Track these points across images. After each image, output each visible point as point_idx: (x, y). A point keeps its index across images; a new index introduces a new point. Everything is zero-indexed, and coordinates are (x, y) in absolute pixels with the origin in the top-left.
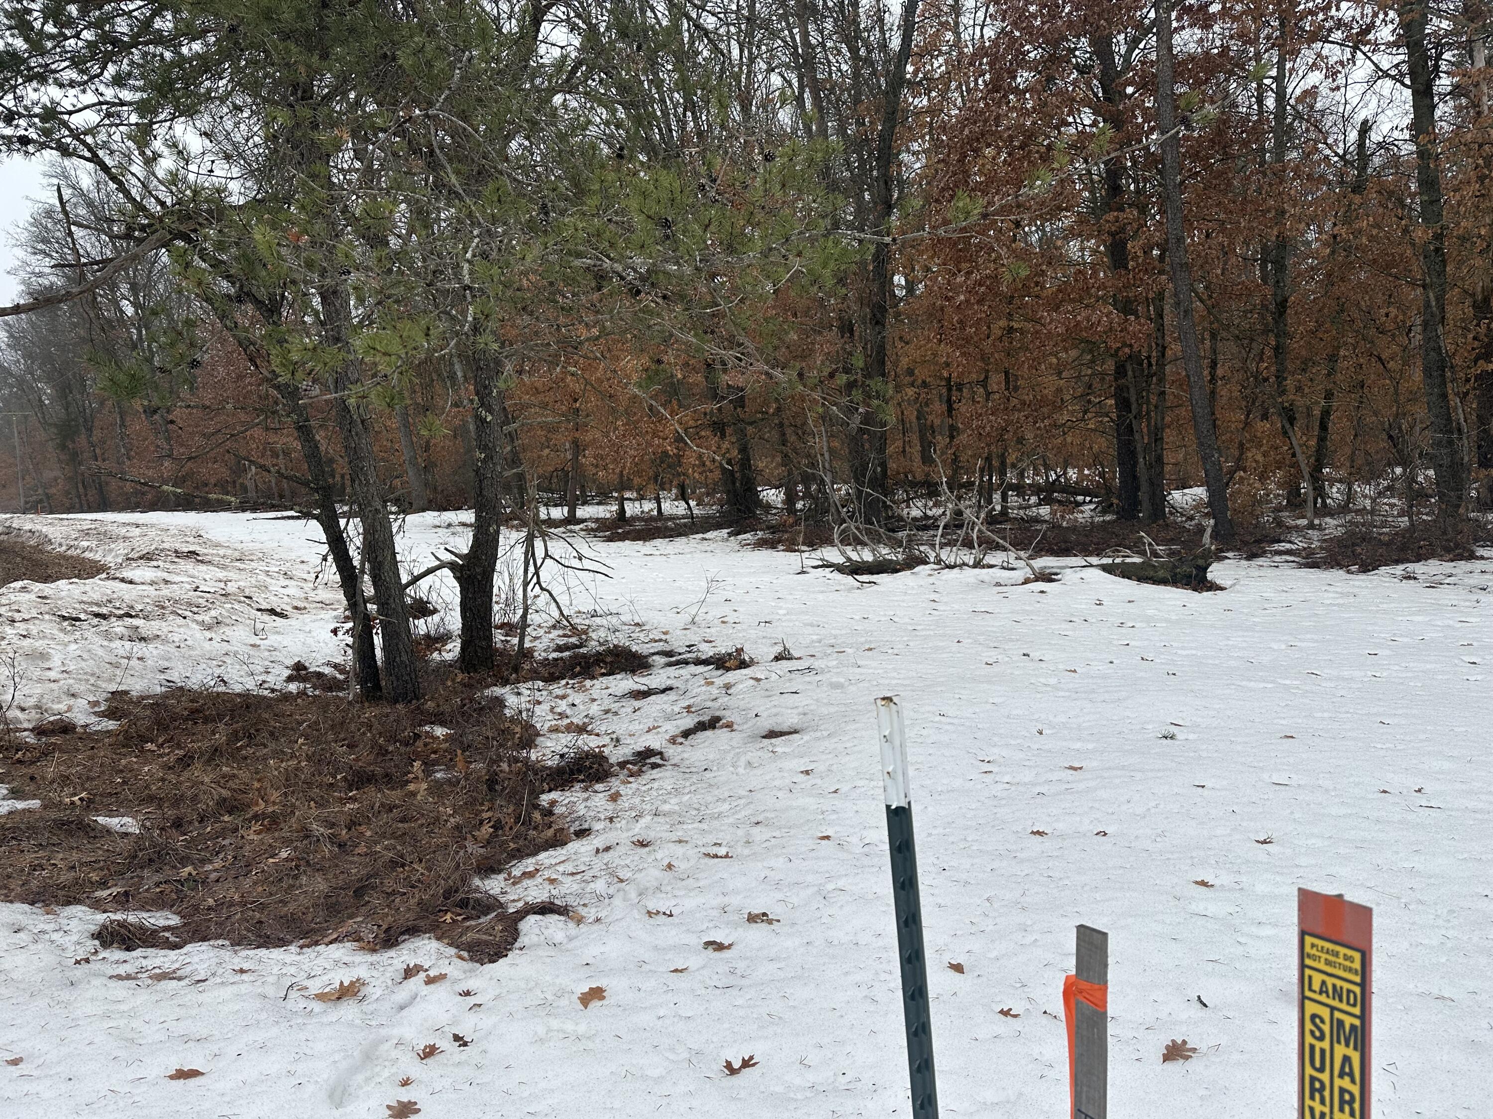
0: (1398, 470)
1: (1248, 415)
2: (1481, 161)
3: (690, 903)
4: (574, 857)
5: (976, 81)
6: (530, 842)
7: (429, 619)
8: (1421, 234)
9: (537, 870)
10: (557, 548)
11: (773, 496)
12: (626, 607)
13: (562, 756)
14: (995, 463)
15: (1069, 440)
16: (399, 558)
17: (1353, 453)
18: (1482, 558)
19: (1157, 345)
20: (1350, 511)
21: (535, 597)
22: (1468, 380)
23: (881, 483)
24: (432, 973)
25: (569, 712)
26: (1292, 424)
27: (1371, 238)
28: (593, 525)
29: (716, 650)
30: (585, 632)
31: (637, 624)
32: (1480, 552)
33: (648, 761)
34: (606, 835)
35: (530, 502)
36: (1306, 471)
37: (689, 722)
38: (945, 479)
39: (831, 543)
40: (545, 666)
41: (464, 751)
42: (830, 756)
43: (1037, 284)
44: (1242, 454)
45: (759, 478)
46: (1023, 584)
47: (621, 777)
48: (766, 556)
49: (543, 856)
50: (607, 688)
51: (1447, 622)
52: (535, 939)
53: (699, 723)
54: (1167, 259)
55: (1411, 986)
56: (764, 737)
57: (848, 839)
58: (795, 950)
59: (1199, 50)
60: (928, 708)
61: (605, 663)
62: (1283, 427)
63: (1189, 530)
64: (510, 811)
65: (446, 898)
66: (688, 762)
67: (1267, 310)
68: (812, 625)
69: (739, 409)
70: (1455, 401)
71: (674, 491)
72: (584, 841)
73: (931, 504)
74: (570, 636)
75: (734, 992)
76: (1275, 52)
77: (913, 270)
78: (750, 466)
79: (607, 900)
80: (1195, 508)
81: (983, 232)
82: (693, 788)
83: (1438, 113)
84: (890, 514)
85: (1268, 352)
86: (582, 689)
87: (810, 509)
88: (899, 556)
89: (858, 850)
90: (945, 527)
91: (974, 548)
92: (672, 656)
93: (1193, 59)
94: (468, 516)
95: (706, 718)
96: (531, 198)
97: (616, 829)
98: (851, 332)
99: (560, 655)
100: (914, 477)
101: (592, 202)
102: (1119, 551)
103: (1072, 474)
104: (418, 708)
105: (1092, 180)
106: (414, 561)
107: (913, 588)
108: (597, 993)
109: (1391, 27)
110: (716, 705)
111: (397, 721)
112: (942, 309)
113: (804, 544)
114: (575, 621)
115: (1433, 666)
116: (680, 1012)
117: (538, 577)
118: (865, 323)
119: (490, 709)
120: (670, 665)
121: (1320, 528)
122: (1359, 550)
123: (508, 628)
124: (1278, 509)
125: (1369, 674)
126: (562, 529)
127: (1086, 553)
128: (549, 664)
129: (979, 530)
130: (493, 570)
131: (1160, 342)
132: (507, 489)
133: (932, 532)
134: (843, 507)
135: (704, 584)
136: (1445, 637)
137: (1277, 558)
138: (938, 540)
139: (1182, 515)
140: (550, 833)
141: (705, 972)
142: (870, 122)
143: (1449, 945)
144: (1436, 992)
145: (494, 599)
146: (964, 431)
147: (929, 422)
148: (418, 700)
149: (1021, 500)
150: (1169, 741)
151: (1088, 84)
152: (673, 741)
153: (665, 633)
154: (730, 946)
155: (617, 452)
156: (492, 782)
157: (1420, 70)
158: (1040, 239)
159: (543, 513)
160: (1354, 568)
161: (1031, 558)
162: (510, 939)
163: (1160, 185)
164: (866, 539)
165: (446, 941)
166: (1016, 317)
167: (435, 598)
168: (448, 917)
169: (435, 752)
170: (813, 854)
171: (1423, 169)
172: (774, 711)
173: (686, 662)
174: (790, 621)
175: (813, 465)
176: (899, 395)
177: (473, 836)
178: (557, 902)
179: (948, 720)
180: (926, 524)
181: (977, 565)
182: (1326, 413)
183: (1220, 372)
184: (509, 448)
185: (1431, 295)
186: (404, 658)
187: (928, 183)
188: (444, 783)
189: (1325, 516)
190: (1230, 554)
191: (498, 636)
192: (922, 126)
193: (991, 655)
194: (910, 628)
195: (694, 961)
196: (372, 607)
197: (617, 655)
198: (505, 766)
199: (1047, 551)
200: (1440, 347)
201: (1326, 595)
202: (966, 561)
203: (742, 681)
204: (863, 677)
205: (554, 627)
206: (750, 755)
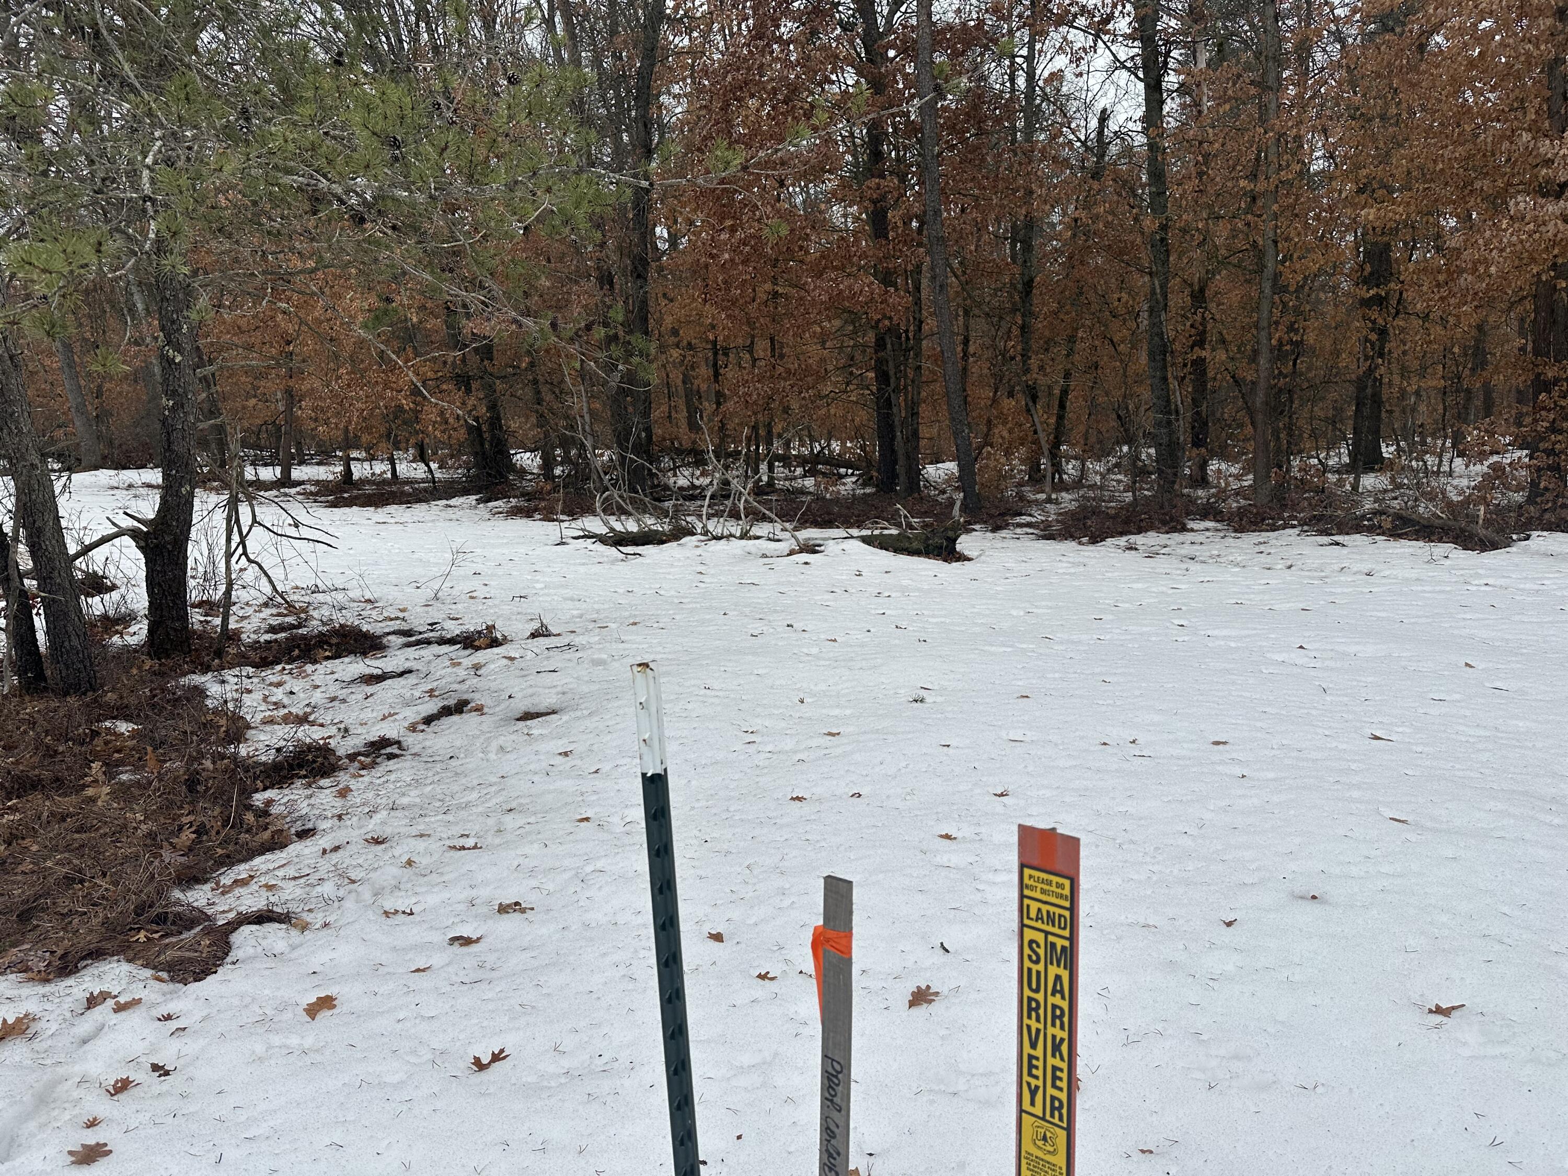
0: (1125, 449)
1: (996, 392)
2: (1200, 158)
3: (432, 899)
4: (296, 860)
5: (739, 25)
6: (242, 846)
7: (107, 597)
8: (1150, 223)
9: (252, 877)
10: (267, 513)
11: (528, 460)
12: (355, 582)
13: (279, 750)
14: (762, 432)
15: (832, 411)
16: (64, 523)
17: (1087, 431)
18: (1192, 530)
19: (914, 318)
20: (1083, 486)
21: (241, 570)
22: (1185, 365)
23: (646, 449)
24: (122, 1000)
25: (286, 701)
26: (1034, 402)
27: (1108, 224)
28: (313, 488)
29: (464, 628)
30: (305, 610)
31: (369, 601)
32: (1191, 525)
33: (383, 751)
34: (334, 834)
35: (232, 459)
36: (1046, 447)
37: (432, 707)
38: (711, 448)
39: (593, 513)
40: (256, 649)
41: (155, 749)
42: (591, 735)
43: (801, 248)
44: (989, 430)
45: (511, 440)
46: (788, 555)
47: (352, 770)
48: (521, 525)
49: (258, 861)
50: (332, 673)
51: (1161, 589)
52: (251, 951)
53: (444, 708)
54: (925, 232)
55: (1123, 918)
56: (518, 720)
57: (609, 819)
58: (550, 937)
59: (957, 21)
60: (693, 682)
61: (330, 645)
62: (1027, 405)
63: (941, 504)
64: (216, 813)
65: (138, 915)
66: (430, 751)
67: (1015, 289)
68: (572, 599)
69: (486, 362)
70: (1174, 384)
71: (411, 451)
72: (308, 842)
73: (698, 473)
74: (286, 616)
75: (484, 986)
76: (1026, 31)
77: (676, 222)
78: (501, 427)
79: (336, 904)
80: (946, 482)
81: (748, 188)
82: (436, 778)
83: (1166, 109)
84: (656, 482)
85: (1015, 331)
86: (302, 675)
87: (569, 475)
88: (666, 527)
89: (619, 829)
90: (712, 497)
91: (740, 519)
92: (411, 636)
93: (952, 28)
94: (155, 476)
95: (452, 702)
96: (227, 100)
97: (347, 827)
98: (611, 283)
99: (274, 637)
100: (681, 444)
101: (306, 110)
102: (877, 523)
103: (836, 446)
104: (95, 700)
105: (854, 143)
106: (85, 528)
107: (679, 560)
108: (326, 1003)
109: (1128, 19)
110: (464, 687)
111: (69, 716)
112: (707, 266)
113: (563, 513)
114: (292, 598)
115: (1148, 629)
116: (423, 1013)
117: (244, 547)
118: (625, 276)
119: (188, 700)
120: (409, 645)
121: (1057, 502)
122: (1089, 523)
123: (208, 606)
124: (1020, 484)
125: (1095, 637)
126: (274, 492)
127: (848, 524)
128: (260, 647)
129: (746, 501)
130: (187, 539)
131: (917, 316)
132: (203, 444)
133: (699, 503)
134: (606, 474)
135: (449, 556)
136: (1159, 602)
137: (1018, 531)
138: (704, 510)
139: (935, 488)
140: (266, 835)
141: (450, 969)
142: (629, 58)
143: (1155, 878)
144: (1142, 921)
145: (189, 573)
146: (731, 398)
147: (695, 387)
148: (94, 691)
149: (787, 471)
150: (919, 704)
151: (852, 43)
152: (413, 728)
153: (402, 611)
154: (478, 940)
155: (341, 404)
156: (192, 783)
157: (1152, 65)
158: (804, 201)
159: (249, 473)
160: (1085, 540)
161: (796, 529)
162: (220, 954)
163: (919, 155)
164: (630, 508)
165: (140, 962)
166: (781, 281)
167: (113, 571)
168: (142, 936)
169: (119, 751)
170: (571, 837)
171: (1152, 161)
172: (530, 691)
173: (428, 642)
174: (548, 595)
175: (572, 428)
176: (664, 356)
177: (171, 844)
178: (278, 910)
179: (713, 693)
180: (692, 494)
181: (744, 536)
182: (1065, 392)
183: (971, 349)
184: (204, 395)
185: (1157, 283)
186: (75, 642)
187: (690, 130)
188: (131, 786)
189: (1060, 491)
190: (977, 527)
191: (196, 617)
192: (684, 67)
193: (756, 627)
194: (676, 601)
195: (437, 960)
196: (30, 584)
197: (345, 636)
198: (208, 764)
199: (812, 523)
200: (1162, 333)
201: (1060, 565)
202: (733, 532)
203: (493, 661)
204: (627, 652)
205: (266, 605)
206: (501, 741)
